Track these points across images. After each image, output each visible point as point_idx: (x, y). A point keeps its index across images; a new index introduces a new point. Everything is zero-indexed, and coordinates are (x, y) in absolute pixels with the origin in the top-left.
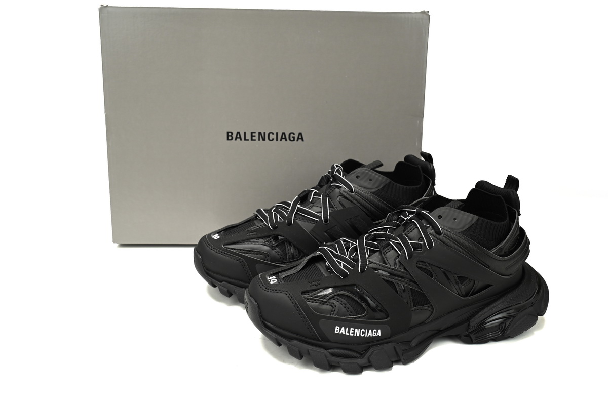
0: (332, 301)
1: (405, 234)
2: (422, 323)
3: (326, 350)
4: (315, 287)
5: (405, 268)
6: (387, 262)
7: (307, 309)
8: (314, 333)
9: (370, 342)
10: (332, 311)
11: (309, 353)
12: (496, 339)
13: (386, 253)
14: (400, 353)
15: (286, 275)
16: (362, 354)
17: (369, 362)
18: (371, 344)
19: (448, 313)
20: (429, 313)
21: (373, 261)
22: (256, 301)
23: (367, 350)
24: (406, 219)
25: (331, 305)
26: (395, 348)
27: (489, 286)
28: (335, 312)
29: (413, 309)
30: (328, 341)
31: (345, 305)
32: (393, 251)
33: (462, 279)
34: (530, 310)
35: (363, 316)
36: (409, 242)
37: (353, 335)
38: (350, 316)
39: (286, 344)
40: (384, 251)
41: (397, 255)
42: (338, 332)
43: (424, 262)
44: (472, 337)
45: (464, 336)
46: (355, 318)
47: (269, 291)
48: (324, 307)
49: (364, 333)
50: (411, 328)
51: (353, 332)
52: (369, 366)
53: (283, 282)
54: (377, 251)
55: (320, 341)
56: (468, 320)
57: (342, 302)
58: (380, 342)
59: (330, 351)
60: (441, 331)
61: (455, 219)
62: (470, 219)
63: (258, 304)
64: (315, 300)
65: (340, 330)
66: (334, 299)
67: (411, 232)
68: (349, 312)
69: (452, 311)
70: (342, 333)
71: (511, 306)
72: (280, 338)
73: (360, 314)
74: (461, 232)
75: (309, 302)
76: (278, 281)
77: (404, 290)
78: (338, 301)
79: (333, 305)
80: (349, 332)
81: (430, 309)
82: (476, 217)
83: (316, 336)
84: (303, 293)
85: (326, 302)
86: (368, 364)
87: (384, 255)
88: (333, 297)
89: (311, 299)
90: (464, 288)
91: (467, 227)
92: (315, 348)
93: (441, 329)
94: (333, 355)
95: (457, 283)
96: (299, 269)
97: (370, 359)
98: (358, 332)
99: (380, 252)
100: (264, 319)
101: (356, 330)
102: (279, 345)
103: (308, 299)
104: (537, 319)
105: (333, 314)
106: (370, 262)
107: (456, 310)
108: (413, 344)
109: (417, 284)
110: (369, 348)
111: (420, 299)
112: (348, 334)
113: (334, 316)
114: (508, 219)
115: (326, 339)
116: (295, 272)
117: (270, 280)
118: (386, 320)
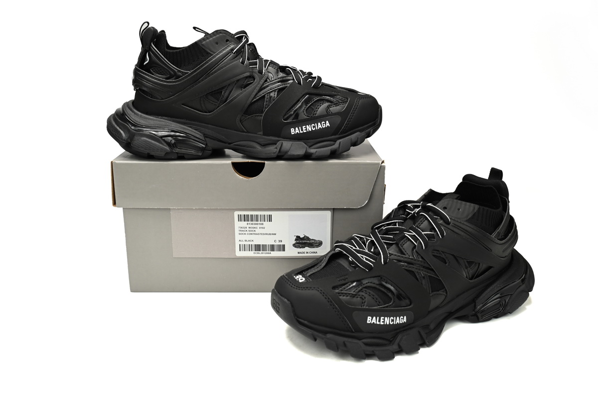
0: (361, 293)
1: (417, 227)
2: (437, 308)
3: (360, 340)
4: (343, 282)
5: (422, 258)
6: (406, 253)
7: (340, 302)
8: (348, 325)
9: (397, 329)
10: (363, 303)
11: (345, 345)
12: (497, 317)
13: (403, 245)
14: (424, 336)
15: (311, 273)
16: (391, 341)
17: (400, 346)
18: (398, 331)
19: (458, 296)
20: (444, 297)
21: (393, 253)
22: (288, 300)
23: (395, 337)
24: (412, 212)
25: (361, 298)
26: (419, 332)
27: (490, 268)
28: (366, 303)
29: (431, 295)
30: (361, 331)
31: (374, 296)
32: (408, 243)
33: (470, 263)
34: (523, 287)
35: (390, 305)
36: (423, 233)
37: (383, 323)
38: (379, 305)
39: (323, 339)
40: (401, 243)
41: (413, 246)
42: (370, 322)
43: (438, 251)
44: (479, 316)
45: (472, 316)
46: (384, 307)
47: (301, 289)
48: (355, 300)
49: (393, 321)
50: (429, 312)
51: (383, 320)
52: (400, 351)
53: (311, 280)
54: (393, 244)
55: (352, 332)
56: (474, 301)
57: (370, 293)
58: (405, 328)
59: (364, 340)
60: (452, 313)
61: (459, 209)
62: (472, 208)
63: (291, 303)
64: (346, 294)
65: (372, 320)
66: (363, 292)
67: (422, 223)
68: (378, 302)
69: (461, 294)
70: (374, 323)
71: (509, 285)
72: (316, 333)
73: (387, 304)
74: (466, 221)
75: (340, 296)
76: (306, 279)
77: (424, 277)
78: (366, 293)
79: (363, 297)
80: (379, 321)
81: (445, 293)
82: (477, 207)
83: (350, 328)
84: (334, 288)
85: (356, 295)
86: (399, 350)
87: (402, 247)
88: (361, 289)
89: (342, 293)
90: (471, 271)
91: (470, 216)
92: (350, 340)
93: (452, 311)
94: (366, 344)
95: (467, 268)
96: (322, 267)
97: (401, 344)
98: (387, 321)
99: (397, 244)
100: (298, 317)
101: (386, 318)
102: (315, 340)
103: (339, 293)
104: (528, 295)
105: (364, 305)
106: (391, 254)
107: (464, 292)
108: (432, 327)
109: (434, 271)
110: (397, 334)
111: (437, 285)
112: (379, 323)
113: (365, 307)
114: (501, 206)
115: (359, 330)
116: (319, 269)
117: (298, 279)
118: (410, 307)
